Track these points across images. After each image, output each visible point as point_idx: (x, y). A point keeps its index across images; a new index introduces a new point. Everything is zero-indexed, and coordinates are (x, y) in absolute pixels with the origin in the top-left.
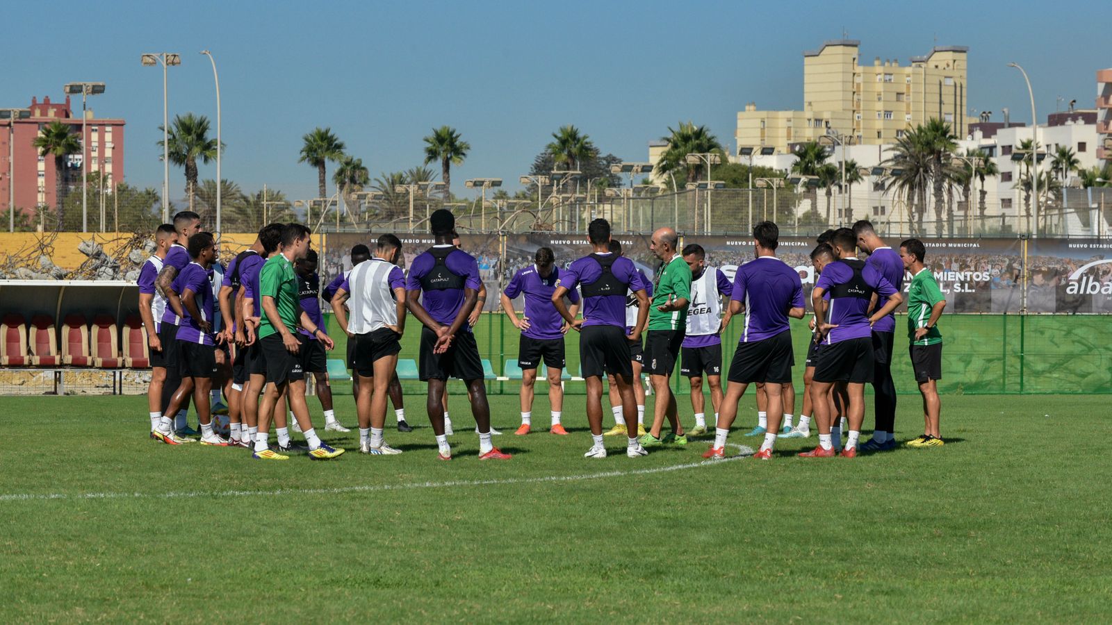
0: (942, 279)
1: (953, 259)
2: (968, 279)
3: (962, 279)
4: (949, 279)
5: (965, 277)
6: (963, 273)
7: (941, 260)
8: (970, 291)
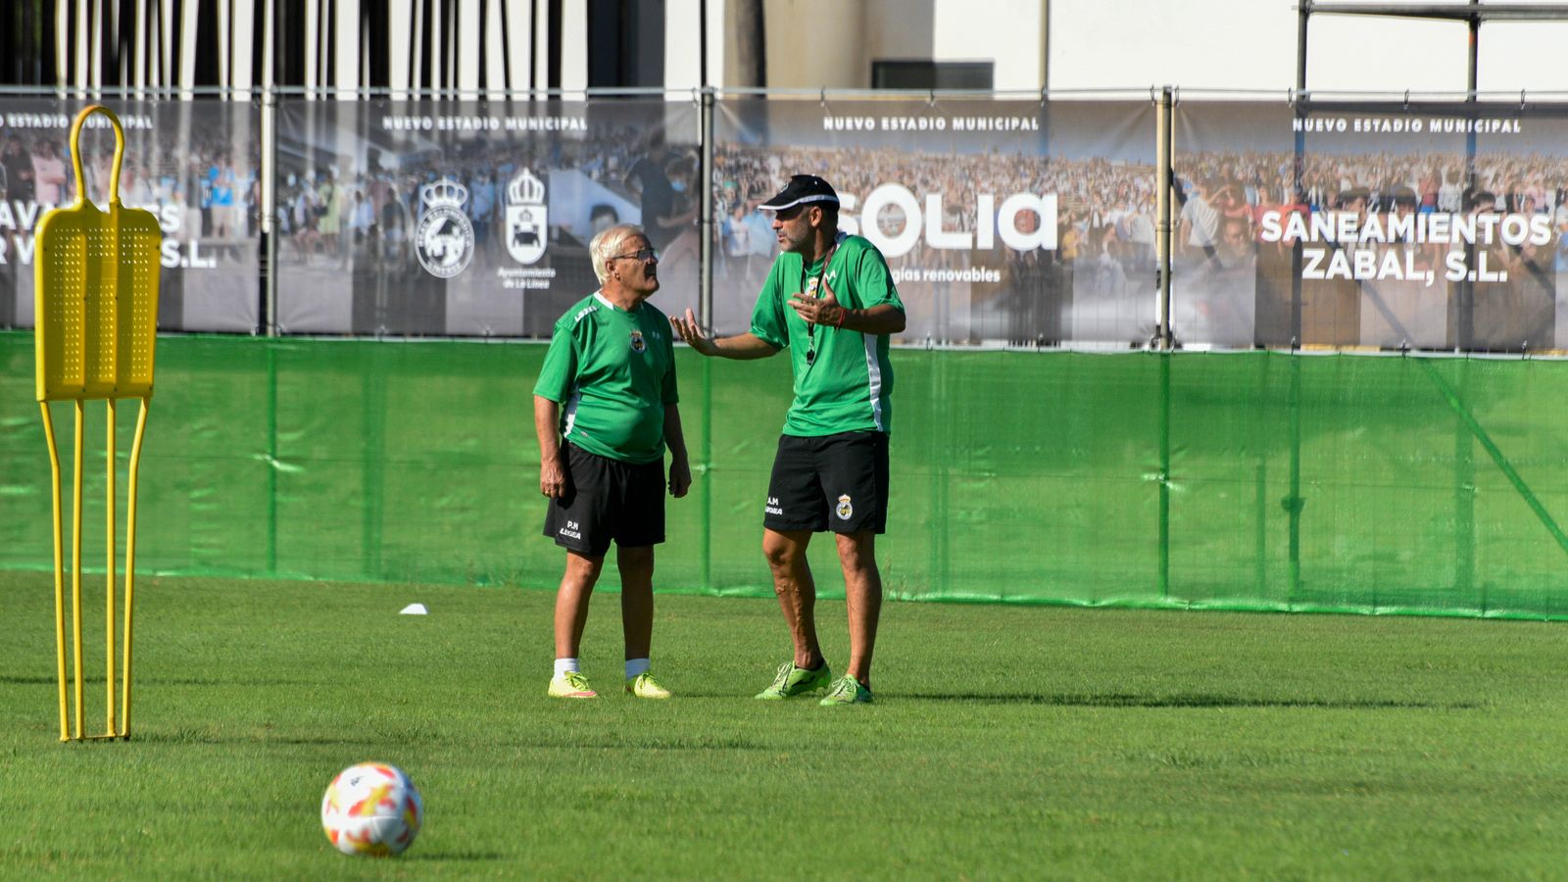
0: (1410, 237)
1: (1444, 171)
2: (1489, 239)
3: (1472, 239)
4: (1434, 238)
5: (1480, 230)
6: (1472, 217)
7: (1408, 174)
8: (1493, 277)
